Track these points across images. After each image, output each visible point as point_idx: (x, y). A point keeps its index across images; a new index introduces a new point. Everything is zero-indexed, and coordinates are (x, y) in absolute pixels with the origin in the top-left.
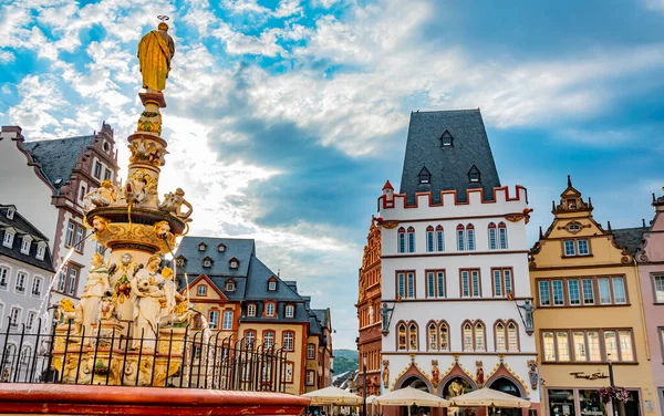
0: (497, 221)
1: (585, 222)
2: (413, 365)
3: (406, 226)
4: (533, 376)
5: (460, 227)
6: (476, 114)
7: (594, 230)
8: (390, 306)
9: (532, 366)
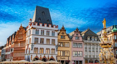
0: (53, 31)
1: (65, 33)
2: (37, 56)
3: (37, 29)
4: (57, 58)
5: (47, 31)
6: (48, 9)
7: (66, 35)
8: (33, 44)
9: (57, 57)
